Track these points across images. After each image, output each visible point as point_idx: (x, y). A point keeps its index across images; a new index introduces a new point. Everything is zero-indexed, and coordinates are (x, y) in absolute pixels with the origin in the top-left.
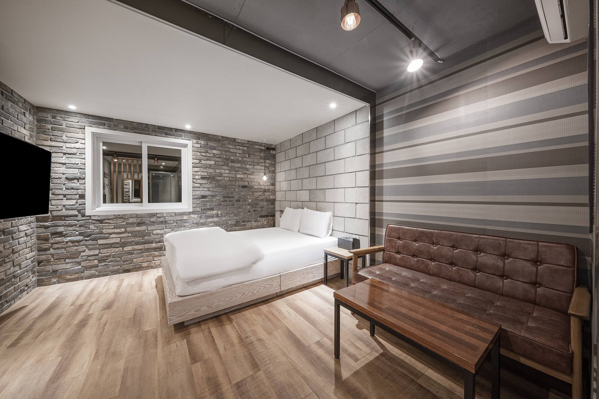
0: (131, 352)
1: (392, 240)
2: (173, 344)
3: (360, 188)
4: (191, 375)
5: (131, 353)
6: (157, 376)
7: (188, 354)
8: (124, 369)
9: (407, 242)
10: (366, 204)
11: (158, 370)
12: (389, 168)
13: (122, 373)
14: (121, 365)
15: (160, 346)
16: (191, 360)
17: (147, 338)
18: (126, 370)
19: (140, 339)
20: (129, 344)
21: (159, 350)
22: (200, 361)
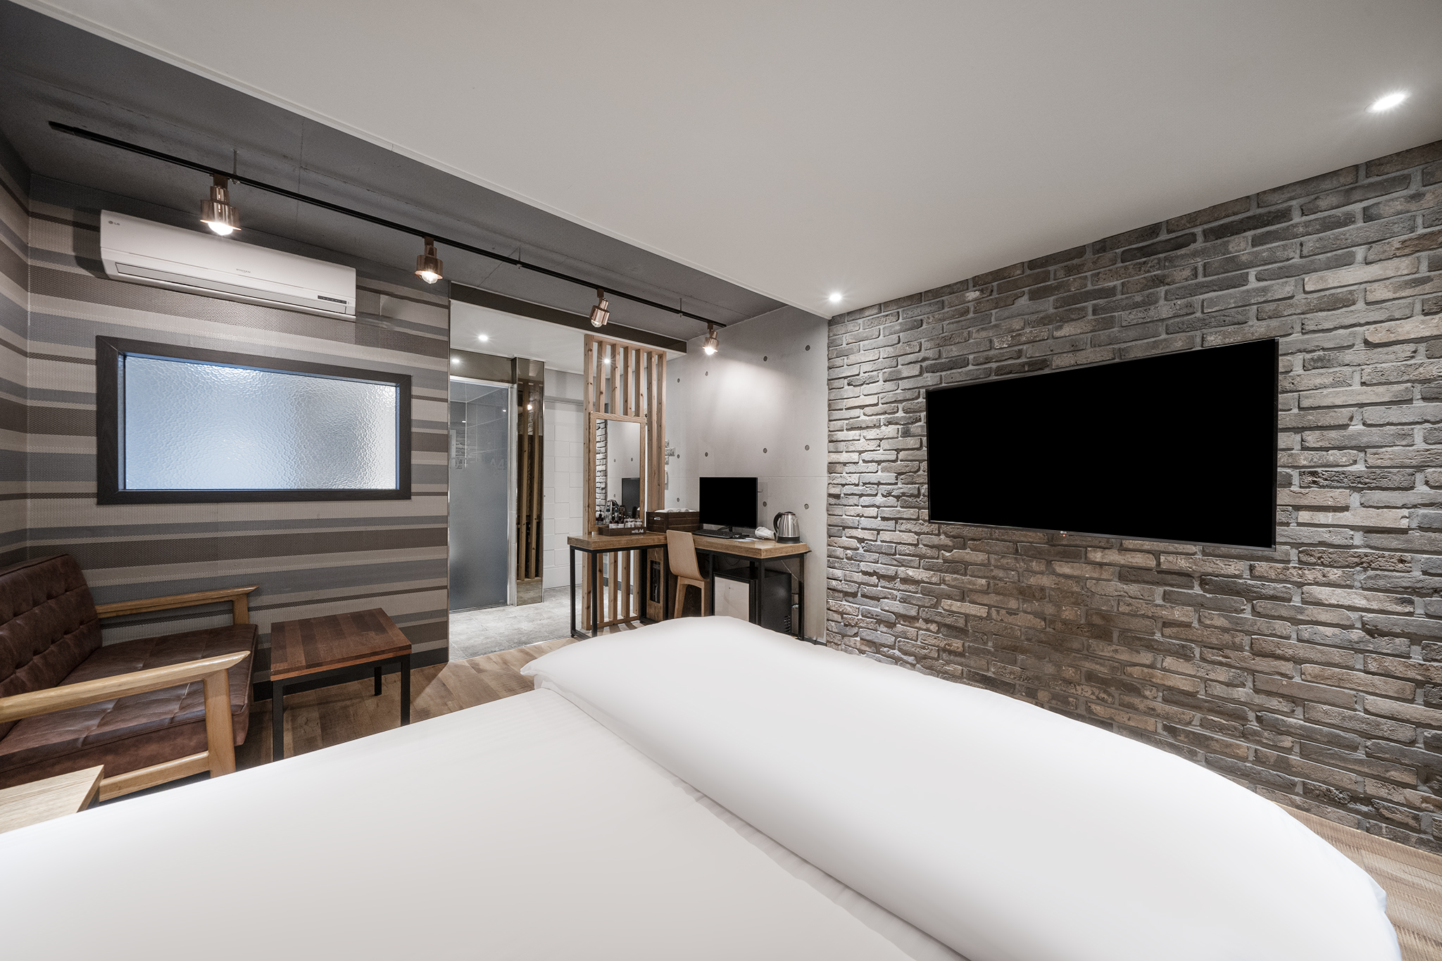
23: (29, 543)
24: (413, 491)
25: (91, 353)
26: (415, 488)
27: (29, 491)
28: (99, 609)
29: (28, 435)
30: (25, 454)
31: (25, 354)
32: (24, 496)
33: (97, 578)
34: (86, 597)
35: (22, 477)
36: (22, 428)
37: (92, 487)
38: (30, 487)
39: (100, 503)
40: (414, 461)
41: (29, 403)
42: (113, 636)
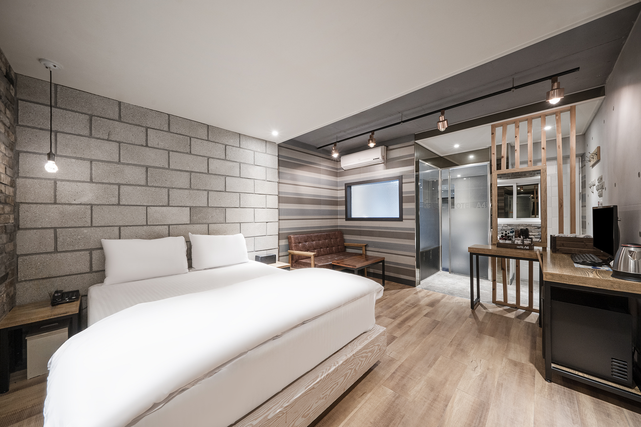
0: (419, 378)
1: (297, 245)
2: (391, 356)
3: (270, 209)
4: (403, 335)
5: (420, 376)
6: (417, 348)
7: (392, 343)
8: (431, 368)
9: (303, 244)
10: (275, 223)
11: (414, 350)
12: (283, 196)
13: (433, 366)
14: (431, 373)
15: (399, 363)
16: (395, 339)
17: (400, 380)
18: (430, 366)
19: (404, 385)
20: (416, 388)
21: (402, 361)
22: (392, 335)
23: (339, 228)
24: (403, 218)
25: (344, 188)
26: (404, 217)
27: (339, 218)
28: (345, 244)
29: (338, 206)
30: (338, 210)
31: (337, 190)
32: (338, 219)
33: (347, 237)
34: (343, 240)
35: (337, 215)
36: (337, 205)
37: (344, 217)
38: (339, 217)
39: (346, 220)
40: (404, 207)
41: (339, 200)
42: (349, 250)
